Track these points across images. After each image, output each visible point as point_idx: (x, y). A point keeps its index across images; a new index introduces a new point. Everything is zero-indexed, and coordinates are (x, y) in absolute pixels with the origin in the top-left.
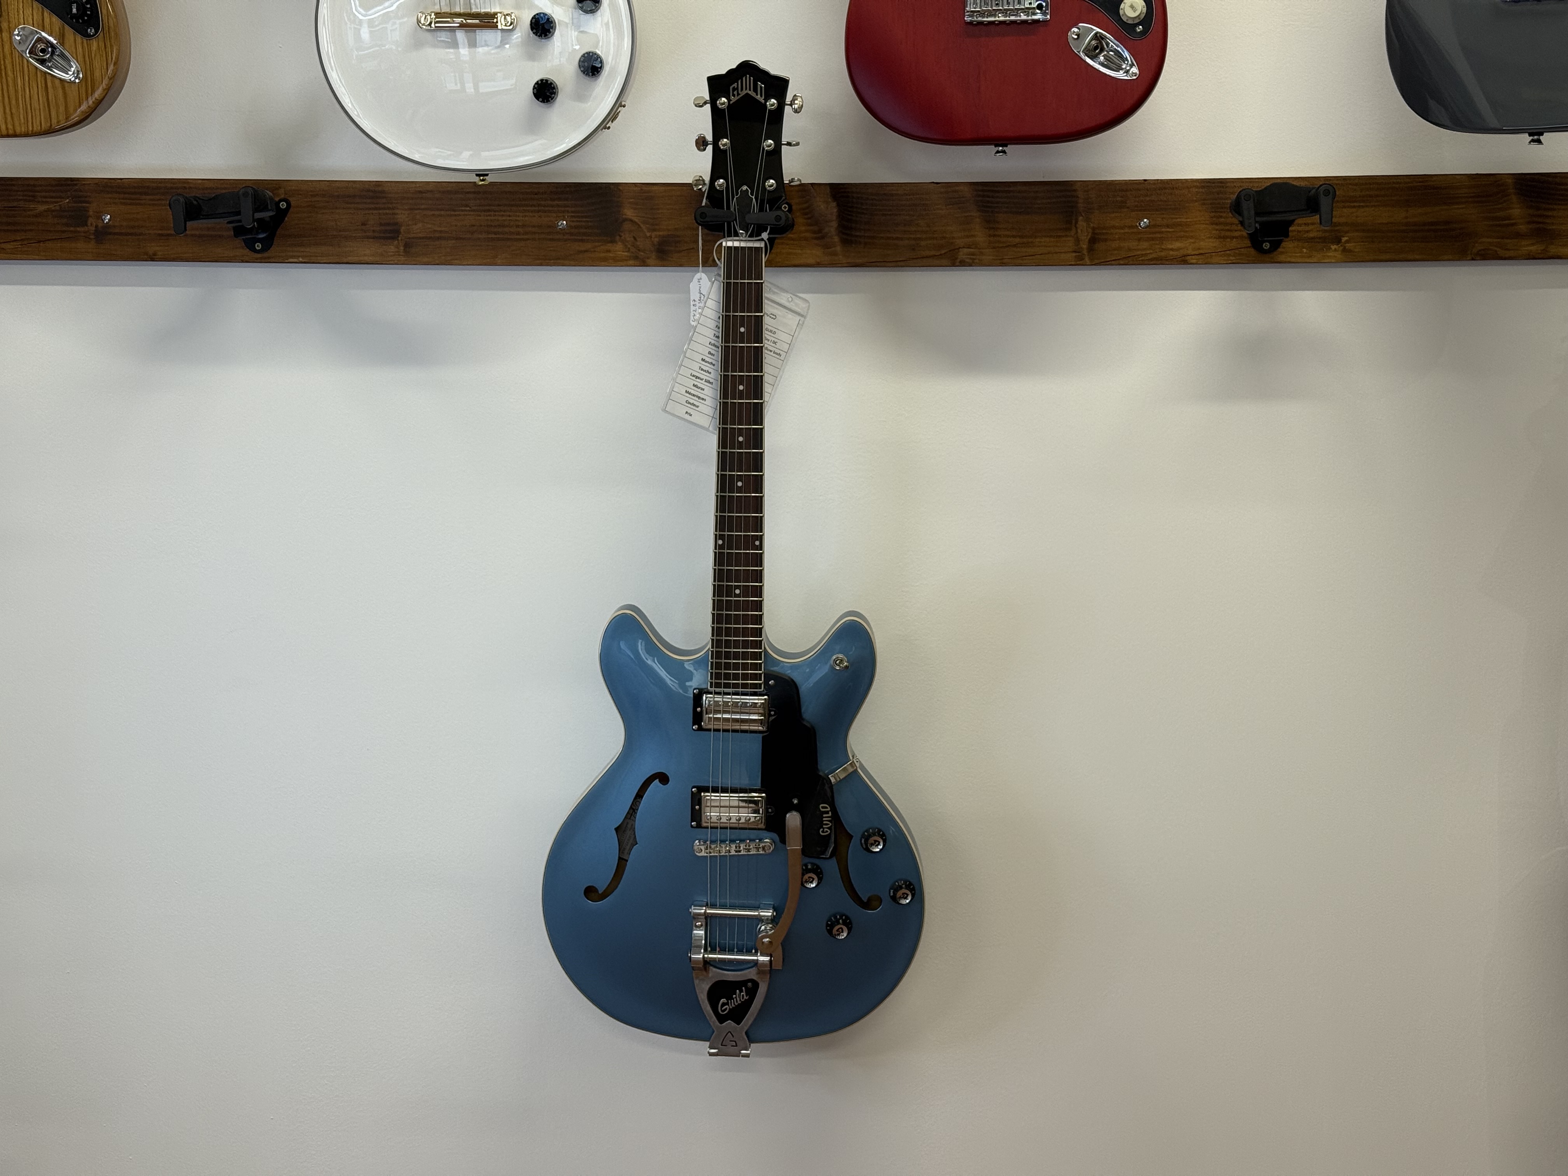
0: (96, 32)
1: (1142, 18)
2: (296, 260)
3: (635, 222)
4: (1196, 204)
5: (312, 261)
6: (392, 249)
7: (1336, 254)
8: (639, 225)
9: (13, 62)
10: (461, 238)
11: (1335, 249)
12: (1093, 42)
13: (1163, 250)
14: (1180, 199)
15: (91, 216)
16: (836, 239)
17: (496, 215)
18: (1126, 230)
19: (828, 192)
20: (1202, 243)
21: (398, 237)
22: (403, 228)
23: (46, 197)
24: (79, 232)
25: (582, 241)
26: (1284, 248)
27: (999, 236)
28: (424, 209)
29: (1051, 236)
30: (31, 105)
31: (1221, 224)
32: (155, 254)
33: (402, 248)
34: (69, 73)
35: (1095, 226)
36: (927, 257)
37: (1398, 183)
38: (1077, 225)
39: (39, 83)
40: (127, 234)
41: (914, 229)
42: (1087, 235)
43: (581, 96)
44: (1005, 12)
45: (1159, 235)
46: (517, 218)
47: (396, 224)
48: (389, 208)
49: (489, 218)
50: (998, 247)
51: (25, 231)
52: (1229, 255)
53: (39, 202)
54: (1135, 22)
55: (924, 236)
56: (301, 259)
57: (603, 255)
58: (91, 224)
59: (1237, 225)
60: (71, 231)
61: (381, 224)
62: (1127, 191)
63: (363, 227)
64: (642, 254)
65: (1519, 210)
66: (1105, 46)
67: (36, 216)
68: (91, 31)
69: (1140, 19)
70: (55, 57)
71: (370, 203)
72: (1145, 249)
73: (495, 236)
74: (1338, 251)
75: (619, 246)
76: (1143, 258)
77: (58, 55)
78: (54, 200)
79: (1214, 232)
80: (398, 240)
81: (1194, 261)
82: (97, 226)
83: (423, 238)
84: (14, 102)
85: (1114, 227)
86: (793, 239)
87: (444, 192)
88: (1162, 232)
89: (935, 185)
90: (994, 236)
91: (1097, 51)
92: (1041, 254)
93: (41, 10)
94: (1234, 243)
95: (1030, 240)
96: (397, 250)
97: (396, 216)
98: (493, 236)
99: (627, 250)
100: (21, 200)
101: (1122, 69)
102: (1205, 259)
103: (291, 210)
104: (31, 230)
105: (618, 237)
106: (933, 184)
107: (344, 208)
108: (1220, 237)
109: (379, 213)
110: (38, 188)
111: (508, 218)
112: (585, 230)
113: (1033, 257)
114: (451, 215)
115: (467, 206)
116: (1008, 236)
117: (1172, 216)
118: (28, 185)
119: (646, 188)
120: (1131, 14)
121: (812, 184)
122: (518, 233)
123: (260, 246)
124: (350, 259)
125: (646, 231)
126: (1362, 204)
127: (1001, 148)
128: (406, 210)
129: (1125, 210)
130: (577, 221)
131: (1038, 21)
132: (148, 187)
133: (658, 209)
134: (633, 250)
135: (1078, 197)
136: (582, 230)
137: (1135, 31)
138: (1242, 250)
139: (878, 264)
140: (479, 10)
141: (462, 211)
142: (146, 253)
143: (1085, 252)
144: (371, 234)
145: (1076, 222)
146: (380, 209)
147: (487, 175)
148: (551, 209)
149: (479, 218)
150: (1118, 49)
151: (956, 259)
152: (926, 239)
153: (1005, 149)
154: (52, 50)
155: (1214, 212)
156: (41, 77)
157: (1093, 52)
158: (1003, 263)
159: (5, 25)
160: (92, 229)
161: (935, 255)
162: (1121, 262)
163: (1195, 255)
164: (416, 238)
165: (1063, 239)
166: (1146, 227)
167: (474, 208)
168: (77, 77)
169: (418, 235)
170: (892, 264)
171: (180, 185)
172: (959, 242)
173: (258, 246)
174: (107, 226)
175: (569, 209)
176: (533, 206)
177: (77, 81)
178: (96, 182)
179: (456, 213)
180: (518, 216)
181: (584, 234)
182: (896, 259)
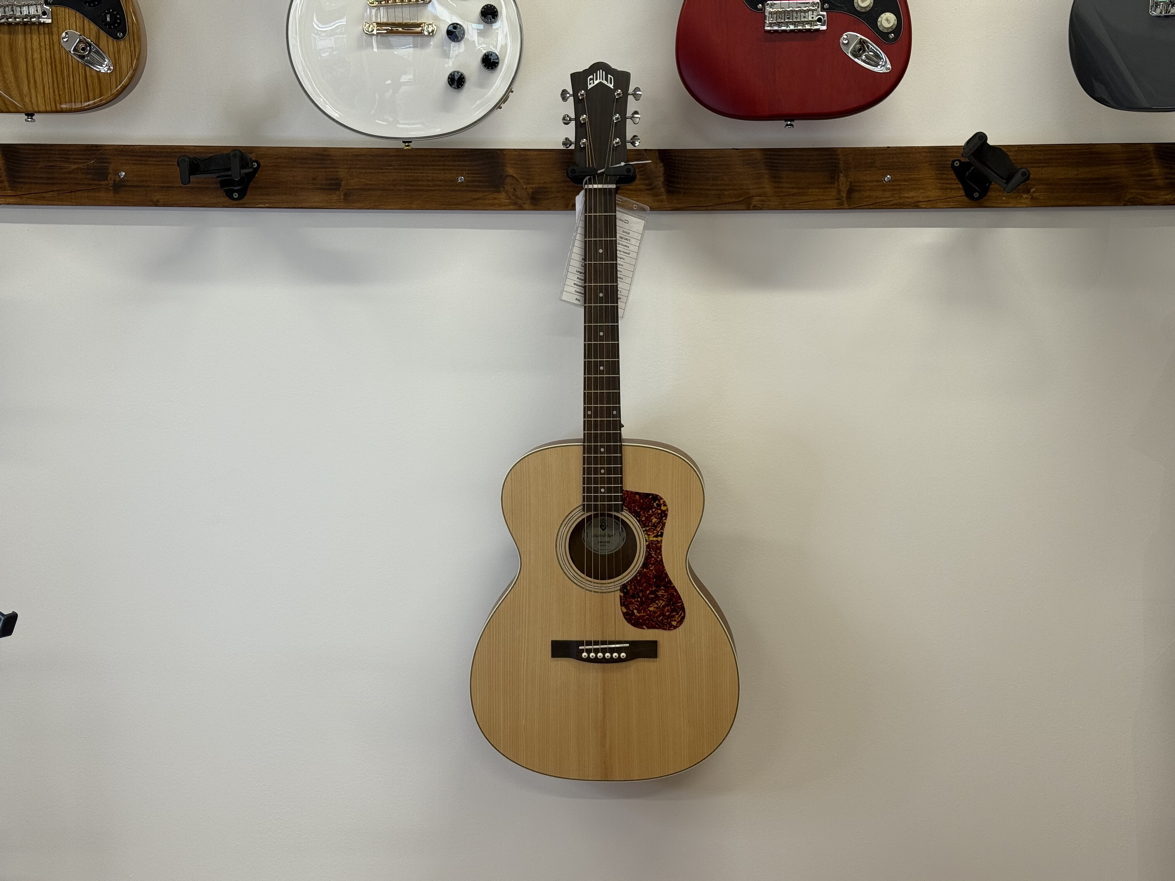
0: (124, 35)
1: (894, 28)
2: (263, 206)
3: (515, 178)
4: (926, 164)
5: (275, 206)
6: (335, 197)
7: (1027, 201)
8: (518, 180)
9: (60, 57)
10: (386, 190)
11: (1026, 197)
12: (858, 46)
13: (901, 198)
14: (914, 161)
15: (111, 173)
16: (663, 190)
17: (412, 172)
18: (875, 184)
19: (657, 155)
20: (929, 193)
21: (340, 188)
22: (343, 182)
23: (76, 159)
24: (101, 185)
25: (476, 191)
26: (989, 196)
27: (782, 187)
28: (359, 168)
29: (819, 188)
30: (74, 88)
31: (943, 179)
32: (158, 201)
33: (342, 197)
34: (104, 66)
35: (852, 180)
36: (729, 203)
37: (1070, 150)
38: (839, 180)
39: (80, 72)
40: (138, 186)
41: (720, 182)
42: (846, 188)
43: (482, 84)
44: (794, 23)
45: (898, 187)
46: (428, 175)
47: (338, 179)
48: (333, 168)
49: (407, 174)
50: (782, 196)
51: (61, 184)
52: (949, 202)
53: (71, 162)
54: (889, 31)
55: (727, 188)
56: (267, 205)
57: (490, 201)
58: (111, 179)
59: (955, 180)
60: (96, 185)
61: (327, 179)
62: (875, 155)
63: (314, 182)
64: (520, 201)
65: (1158, 170)
66: (867, 49)
67: (69, 173)
68: (119, 35)
69: (892, 28)
70: (91, 54)
71: (319, 164)
72: (889, 197)
73: (412, 188)
74: (1028, 199)
75: (503, 195)
76: (887, 204)
77: (93, 52)
78: (82, 161)
79: (939, 185)
80: (339, 191)
81: (924, 206)
82: (115, 181)
83: (359, 189)
84: (61, 86)
85: (867, 181)
86: (631, 190)
87: (374, 155)
88: (901, 185)
89: (736, 150)
90: (778, 187)
91: (861, 52)
92: (812, 201)
93: (82, 19)
94: (953, 193)
95: (804, 191)
96: (338, 198)
97: (338, 173)
98: (410, 188)
99: (509, 198)
100: (58, 161)
101: (880, 65)
102: (932, 205)
103: (260, 169)
105: (502, 189)
106: (734, 150)
107: (300, 168)
108: (942, 189)
109: (326, 171)
111: (421, 175)
112: (478, 184)
113: (807, 203)
114: (379, 173)
115: (391, 166)
116: (788, 188)
117: (908, 173)
118: (65, 150)
119: (523, 153)
120: (886, 25)
121: (645, 150)
122: (428, 186)
123: (237, 195)
124: (304, 205)
125: (523, 184)
126: (1045, 165)
127: (789, 123)
128: (345, 168)
129: (874, 169)
130: (472, 177)
131: (818, 30)
132: (154, 152)
133: (532, 168)
134: (513, 198)
135: (839, 159)
136: (476, 184)
137: (888, 37)
138: (959, 198)
139: (693, 208)
140: (409, 21)
141: (387, 169)
142: (151, 201)
143: (844, 199)
144: (319, 186)
145: (838, 178)
146: (326, 168)
147: (411, 142)
148: (453, 168)
149: (400, 174)
150: (876, 51)
151: (750, 204)
152: (728, 190)
153: (792, 123)
154: (90, 49)
155: (940, 170)
156: (82, 68)
157: (857, 53)
158: (784, 207)
159: (55, 29)
160: (111, 182)
161: (735, 202)
162: (871, 207)
163: (924, 201)
164: (353, 189)
165: (829, 190)
166: (889, 181)
167: (396, 167)
168: (109, 69)
169: (354, 187)
170: (703, 208)
171: (178, 150)
172: (753, 192)
173: (236, 195)
174: (123, 180)
175: (466, 168)
176: (440, 165)
177: (109, 72)
178: (115, 148)
179: (383, 171)
180: (429, 173)
181: (478, 186)
182: (706, 205)
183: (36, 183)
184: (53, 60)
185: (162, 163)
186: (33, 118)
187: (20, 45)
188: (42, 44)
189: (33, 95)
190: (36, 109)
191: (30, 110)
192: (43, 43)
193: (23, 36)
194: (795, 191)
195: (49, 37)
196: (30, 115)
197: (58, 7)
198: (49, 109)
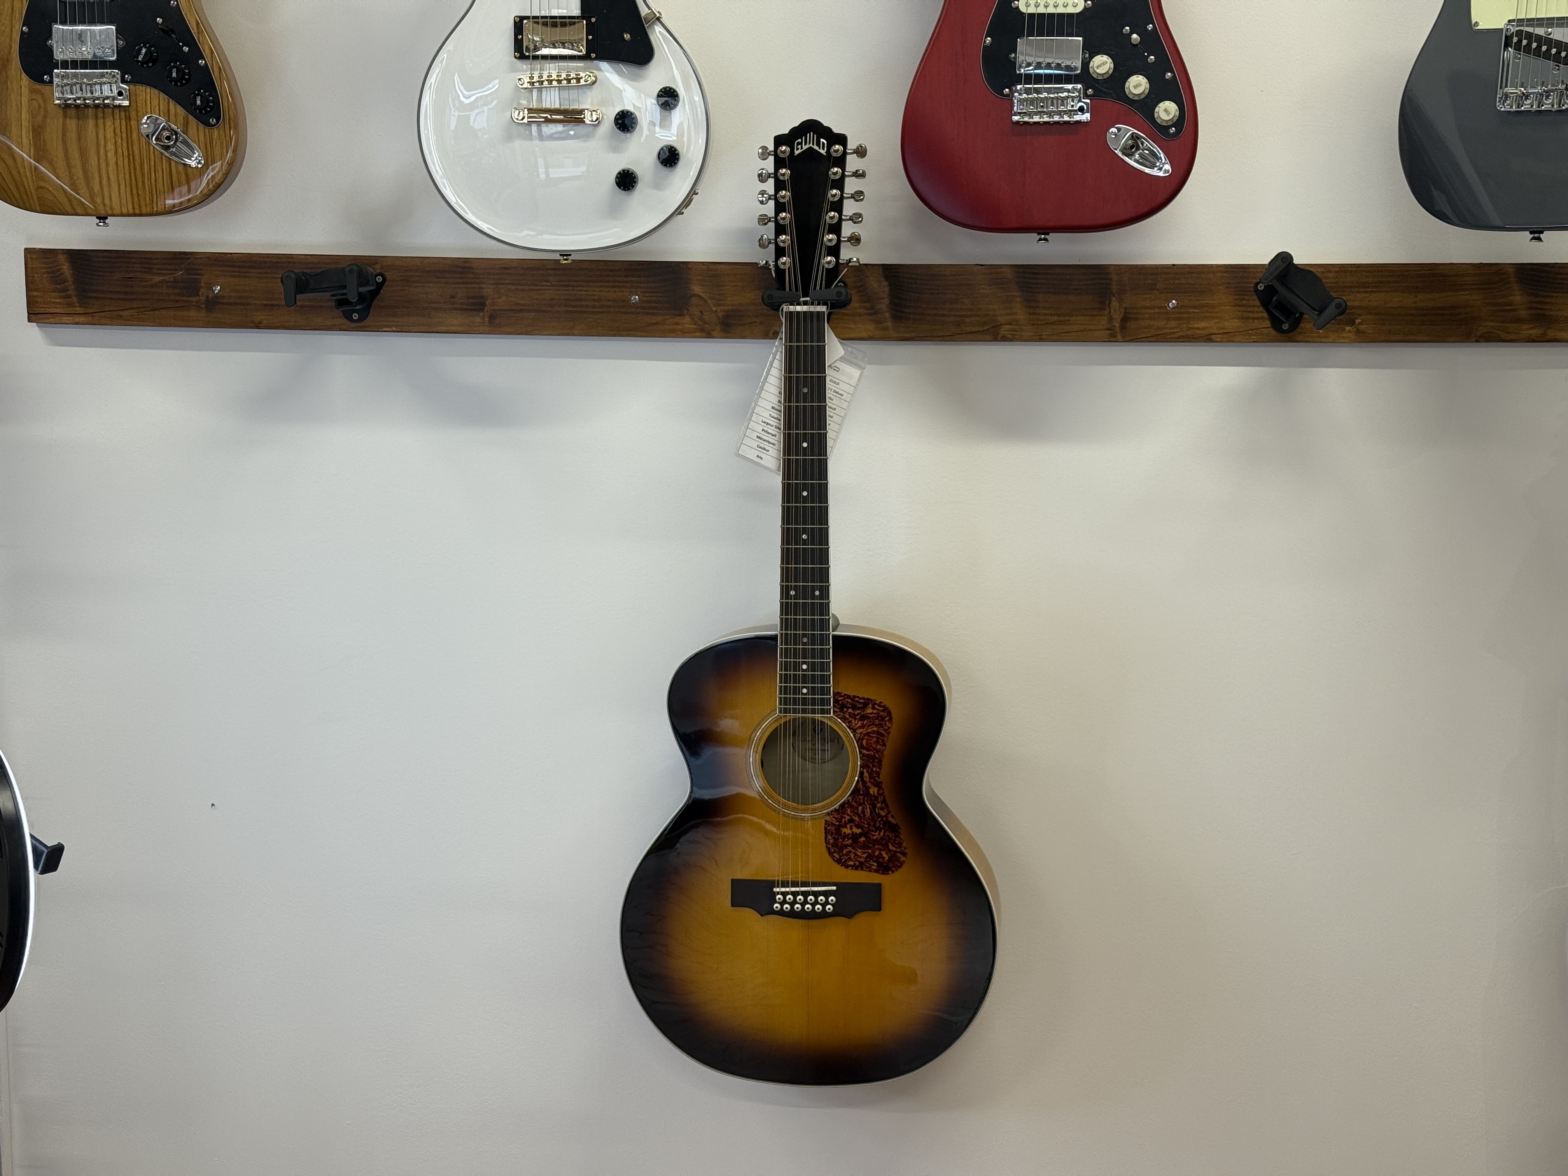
0: (218, 122)
1: (1175, 121)
2: (389, 329)
3: (703, 298)
4: (1221, 287)
5: (404, 330)
6: (478, 320)
7: (1350, 335)
8: (706, 301)
9: (140, 148)
10: (542, 311)
11: (1350, 330)
12: (1130, 142)
13: (1189, 329)
14: (1206, 283)
15: (203, 288)
16: (887, 315)
17: (574, 290)
18: (1157, 310)
19: (881, 272)
20: (1226, 323)
21: (484, 309)
22: (489, 301)
23: (161, 269)
24: (191, 301)
25: (653, 314)
26: (1301, 328)
27: (1039, 314)
28: (508, 284)
29: (1087, 315)
30: (156, 187)
31: (1244, 306)
32: (260, 323)
33: (487, 319)
34: (193, 159)
35: (1127, 306)
36: (971, 333)
37: (1407, 271)
38: (1111, 306)
39: (164, 168)
40: (235, 304)
41: (960, 306)
42: (1120, 314)
43: (658, 185)
44: (1049, 113)
45: (1184, 316)
46: (594, 293)
47: (482, 297)
48: (476, 283)
49: (568, 292)
50: (1038, 325)
51: (142, 300)
52: (1251, 335)
54: (1168, 124)
55: (969, 313)
56: (394, 329)
58: (202, 294)
59: (1258, 307)
60: (184, 301)
61: (468, 298)
63: (452, 300)
64: (707, 326)
65: (1520, 297)
66: (1141, 146)
68: (213, 121)
69: (1172, 121)
70: (178, 144)
71: (459, 278)
72: (1173, 328)
73: (573, 309)
74: (1352, 332)
75: (687, 319)
76: (1171, 336)
77: (181, 142)
78: (168, 272)
79: (1238, 313)
80: (484, 312)
81: (1218, 340)
82: (207, 297)
83: (507, 310)
84: (140, 184)
85: (1147, 308)
86: (847, 315)
87: (527, 269)
88: (1189, 313)
89: (980, 267)
90: (1034, 314)
91: (1133, 150)
92: (1077, 331)
93: (167, 100)
94: (1256, 324)
95: (1067, 318)
96: (482, 321)
97: (482, 290)
98: (571, 309)
99: (694, 323)
100: (138, 271)
101: (1157, 167)
102: (1228, 337)
103: (386, 283)
104: (147, 299)
105: (686, 311)
106: (977, 266)
107: (435, 282)
108: (1243, 318)
109: (467, 288)
110: (155, 261)
111: (586, 293)
112: (656, 305)
113: (1070, 334)
114: (533, 290)
115: (548, 281)
116: (1046, 314)
117: (1199, 298)
118: (145, 258)
119: (713, 267)
120: (1166, 116)
122: (594, 307)
123: (357, 316)
124: (439, 329)
125: (711, 305)
126: (1374, 290)
127: (1043, 236)
128: (491, 284)
129: (1156, 292)
130: (649, 296)
131: (1078, 122)
132: (255, 261)
133: (724, 286)
134: (700, 323)
135: (1111, 279)
136: (652, 305)
137: (1169, 132)
138: (1264, 330)
139: (926, 338)
140: (568, 107)
141: (543, 286)
142: (253, 322)
143: (1118, 330)
144: (459, 306)
145: (1110, 303)
146: (468, 283)
147: (570, 255)
148: (625, 284)
149: (558, 292)
150: (1152, 148)
151: (998, 334)
152: (971, 316)
153: (1047, 236)
154: (176, 138)
155: (1238, 295)
156: (166, 162)
157: (1129, 151)
158: (1041, 339)
159: (133, 114)
160: (203, 298)
161: (979, 331)
162: (1151, 339)
163: (1219, 334)
164: (500, 310)
165: (1098, 318)
166: (1174, 308)
167: (554, 283)
168: (199, 163)
169: (502, 308)
170: (939, 339)
171: (285, 260)
172: (1002, 319)
173: (355, 316)
174: (217, 296)
175: (642, 285)
176: (608, 282)
177: (200, 166)
178: (208, 256)
179: (538, 288)
180: (595, 291)
181: (656, 308)
182: (942, 335)
183: (111, 299)
184: (131, 152)
185: (265, 275)
186: (107, 221)
187: (90, 133)
188: (118, 131)
189: (106, 195)
190: (110, 212)
191: (102, 213)
192: (119, 129)
193: (95, 121)
194: (1055, 318)
195: (126, 122)
196: (102, 218)
197: (137, 87)
198: (125, 211)
